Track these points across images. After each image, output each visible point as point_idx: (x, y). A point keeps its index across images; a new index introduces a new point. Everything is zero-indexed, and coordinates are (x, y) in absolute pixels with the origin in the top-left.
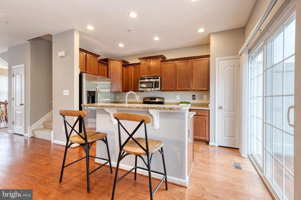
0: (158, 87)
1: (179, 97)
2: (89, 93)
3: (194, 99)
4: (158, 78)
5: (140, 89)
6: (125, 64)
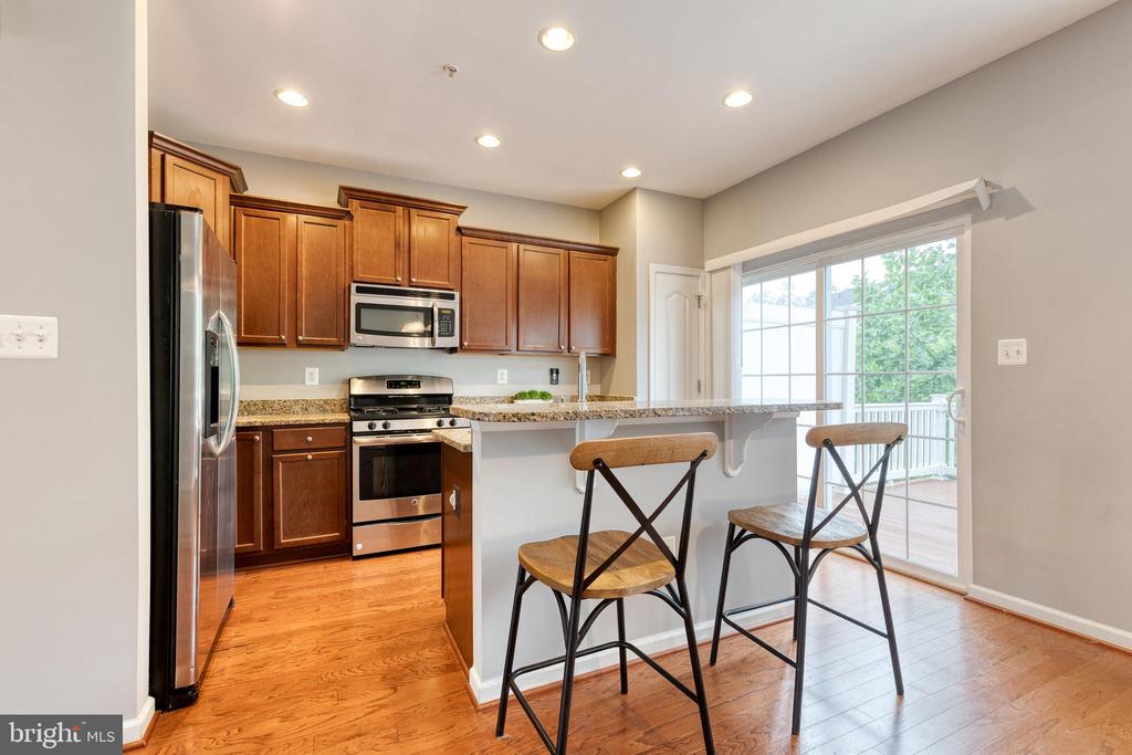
0: (452, 335)
1: (506, 377)
3: (554, 382)
4: (451, 297)
5: (356, 337)
6: (245, 198)
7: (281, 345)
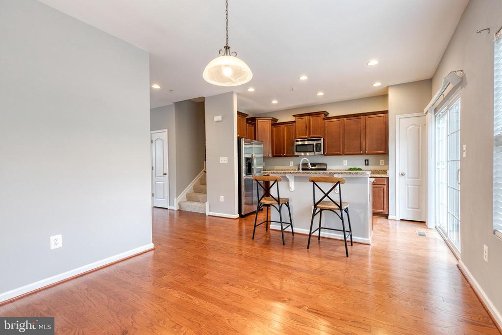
0: (321, 151)
1: (347, 163)
2: (247, 159)
3: (367, 164)
4: (320, 140)
5: (296, 154)
6: (275, 123)
7: (281, 156)
